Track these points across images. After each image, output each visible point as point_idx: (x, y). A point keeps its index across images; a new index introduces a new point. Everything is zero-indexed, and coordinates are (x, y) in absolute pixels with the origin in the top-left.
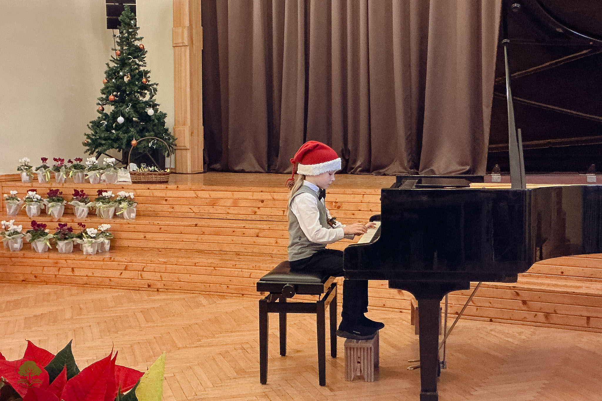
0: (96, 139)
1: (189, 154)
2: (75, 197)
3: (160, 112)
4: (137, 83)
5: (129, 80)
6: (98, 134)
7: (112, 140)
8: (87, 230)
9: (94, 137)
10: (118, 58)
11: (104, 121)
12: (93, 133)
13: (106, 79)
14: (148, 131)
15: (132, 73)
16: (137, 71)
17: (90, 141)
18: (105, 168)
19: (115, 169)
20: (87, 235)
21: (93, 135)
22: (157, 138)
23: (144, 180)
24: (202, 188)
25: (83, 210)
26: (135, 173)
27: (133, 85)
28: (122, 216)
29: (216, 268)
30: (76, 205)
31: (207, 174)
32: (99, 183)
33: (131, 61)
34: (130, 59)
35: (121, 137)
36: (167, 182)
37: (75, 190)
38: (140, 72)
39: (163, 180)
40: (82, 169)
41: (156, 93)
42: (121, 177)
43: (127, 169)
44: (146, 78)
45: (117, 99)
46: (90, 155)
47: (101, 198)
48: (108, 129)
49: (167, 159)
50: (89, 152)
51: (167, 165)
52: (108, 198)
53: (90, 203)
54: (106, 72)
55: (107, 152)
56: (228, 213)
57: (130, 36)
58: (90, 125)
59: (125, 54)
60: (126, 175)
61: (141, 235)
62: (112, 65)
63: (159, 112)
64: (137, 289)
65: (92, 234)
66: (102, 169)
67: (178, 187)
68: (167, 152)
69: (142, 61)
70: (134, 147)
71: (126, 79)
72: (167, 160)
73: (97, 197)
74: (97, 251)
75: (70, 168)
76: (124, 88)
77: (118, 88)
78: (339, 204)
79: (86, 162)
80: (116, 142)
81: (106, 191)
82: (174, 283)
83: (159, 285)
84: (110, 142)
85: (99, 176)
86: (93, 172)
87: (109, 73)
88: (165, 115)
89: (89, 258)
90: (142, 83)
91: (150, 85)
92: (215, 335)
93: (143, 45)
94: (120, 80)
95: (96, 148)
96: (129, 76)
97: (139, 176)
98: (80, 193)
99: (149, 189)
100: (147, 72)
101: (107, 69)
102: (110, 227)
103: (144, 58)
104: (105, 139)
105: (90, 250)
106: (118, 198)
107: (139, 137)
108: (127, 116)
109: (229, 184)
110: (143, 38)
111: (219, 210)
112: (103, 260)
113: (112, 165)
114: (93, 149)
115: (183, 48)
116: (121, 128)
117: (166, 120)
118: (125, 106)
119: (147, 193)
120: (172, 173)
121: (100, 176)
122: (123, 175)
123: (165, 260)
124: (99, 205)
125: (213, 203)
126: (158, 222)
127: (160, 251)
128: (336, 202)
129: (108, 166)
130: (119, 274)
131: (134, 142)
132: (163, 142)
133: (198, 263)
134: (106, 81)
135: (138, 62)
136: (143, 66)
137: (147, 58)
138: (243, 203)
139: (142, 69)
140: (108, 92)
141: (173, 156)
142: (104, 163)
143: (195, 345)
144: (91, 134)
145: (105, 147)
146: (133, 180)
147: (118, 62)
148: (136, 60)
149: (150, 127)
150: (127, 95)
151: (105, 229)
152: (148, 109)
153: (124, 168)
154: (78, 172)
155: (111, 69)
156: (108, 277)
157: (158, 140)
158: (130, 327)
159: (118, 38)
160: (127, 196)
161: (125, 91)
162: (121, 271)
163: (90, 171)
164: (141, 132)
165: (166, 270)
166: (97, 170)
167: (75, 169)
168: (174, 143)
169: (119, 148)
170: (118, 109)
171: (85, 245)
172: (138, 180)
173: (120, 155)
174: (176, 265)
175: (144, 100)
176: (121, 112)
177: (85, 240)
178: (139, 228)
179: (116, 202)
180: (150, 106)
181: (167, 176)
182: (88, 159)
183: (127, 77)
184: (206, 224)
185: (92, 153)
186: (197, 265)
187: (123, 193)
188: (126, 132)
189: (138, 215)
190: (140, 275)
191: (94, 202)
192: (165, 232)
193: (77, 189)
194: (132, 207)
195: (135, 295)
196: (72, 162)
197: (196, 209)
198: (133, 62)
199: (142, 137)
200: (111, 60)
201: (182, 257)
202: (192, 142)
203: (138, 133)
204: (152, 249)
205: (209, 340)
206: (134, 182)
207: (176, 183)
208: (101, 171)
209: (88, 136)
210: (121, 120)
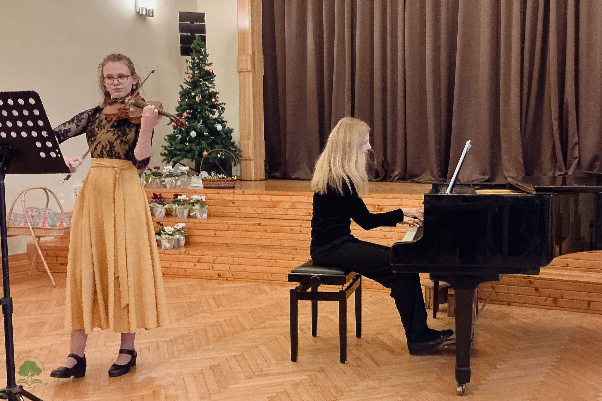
0: (172, 151)
1: (252, 164)
2: (154, 200)
3: (228, 127)
4: (207, 102)
5: (200, 100)
6: (174, 146)
7: (186, 151)
8: (165, 228)
9: (170, 148)
10: (191, 81)
11: (179, 135)
12: (169, 145)
13: (181, 99)
14: (217, 144)
15: (203, 93)
16: (207, 92)
17: (166, 152)
18: (180, 176)
19: (189, 176)
20: (165, 233)
21: (169, 147)
22: (226, 150)
23: (214, 186)
24: (265, 193)
25: (161, 211)
26: (206, 180)
27: (204, 104)
28: (195, 216)
29: (277, 261)
30: (155, 207)
31: (269, 181)
32: (175, 188)
33: (202, 83)
34: (201, 81)
35: (194, 148)
36: (234, 188)
37: (154, 194)
38: (209, 93)
39: (230, 186)
40: (160, 175)
41: (224, 111)
42: (194, 183)
43: (199, 176)
44: (215, 98)
45: (190, 116)
46: (166, 164)
47: (177, 201)
48: (183, 141)
49: (233, 167)
50: (166, 161)
51: (234, 173)
52: (183, 201)
53: (167, 205)
54: (180, 93)
55: (182, 162)
56: (287, 214)
57: (201, 62)
58: (167, 138)
59: (196, 78)
60: (198, 181)
61: (212, 233)
62: (185, 86)
63: (226, 127)
64: (209, 278)
65: (169, 231)
66: (177, 176)
67: (243, 192)
68: (234, 162)
69: (211, 84)
70: (205, 158)
71: (198, 99)
72: (234, 169)
73: (173, 200)
74: (174, 246)
75: (149, 175)
76: (196, 106)
77: (190, 106)
78: (381, 207)
79: (164, 170)
80: (189, 153)
81: (181, 195)
82: (240, 273)
83: (228, 275)
84: (184, 152)
85: (174, 182)
86: (170, 178)
87: (182, 94)
88: (231, 131)
89: (167, 252)
90: (212, 102)
91: (219, 105)
92: (278, 318)
93: (212, 70)
94: (192, 100)
95: (171, 158)
96: (201, 97)
97: (210, 182)
98: (159, 196)
99: (218, 193)
100: (216, 93)
101: (180, 90)
102: (185, 225)
103: (213, 81)
104: (180, 150)
105: (168, 245)
106: (192, 201)
107: (209, 149)
108: (199, 130)
109: (287, 189)
110: (212, 63)
111: (279, 212)
112: (179, 254)
113: (186, 172)
114: (170, 159)
115: (247, 73)
116: (194, 141)
117: (232, 135)
118: (197, 122)
119: (217, 196)
120: (238, 180)
121: (176, 182)
122: (196, 181)
123: (233, 254)
124: (175, 206)
125: (274, 205)
126: (227, 222)
127: (228, 246)
128: (378, 205)
129: (183, 173)
130: (193, 265)
131: (205, 153)
132: (230, 154)
133: (261, 256)
134: (180, 101)
135: (208, 84)
136: (212, 88)
137: (216, 81)
138: (299, 206)
139: (211, 90)
140: (182, 110)
141: (239, 165)
142: (179, 170)
143: (260, 327)
144: (167, 146)
145: (180, 157)
146: (205, 186)
147: (190, 84)
148: (207, 82)
149: (219, 140)
150: (199, 112)
151: (181, 227)
152: (217, 125)
153: (196, 175)
154: (156, 178)
155: (185, 90)
156: (184, 268)
157: (225, 151)
158: (203, 311)
159: (190, 63)
160: (199, 199)
161: (197, 109)
162: (195, 263)
163: (168, 177)
164: (211, 145)
165: (234, 262)
166: (173, 176)
167: (154, 175)
168: (239, 154)
169: (192, 158)
170: (191, 125)
171: (163, 241)
172: (209, 186)
173: (193, 164)
174: (242, 258)
175: (214, 117)
176: (194, 127)
177: (163, 236)
178: (210, 226)
179: (190, 204)
180: (219, 122)
181: (234, 182)
182: (165, 167)
183: (199, 98)
184: (268, 223)
185: (168, 162)
186: (260, 258)
187: (195, 197)
188: (199, 144)
189: (209, 216)
190: (211, 266)
191: (171, 204)
192: (234, 230)
193: (156, 193)
194: (203, 209)
195: (206, 283)
196: (151, 170)
197: (259, 211)
198: (203, 84)
199: (212, 149)
200: (184, 83)
201: (247, 251)
202: (255, 154)
203: (208, 145)
204: (221, 244)
205: (272, 322)
206: (205, 188)
207: (241, 188)
208: (177, 178)
209: (165, 148)
210: (193, 134)
